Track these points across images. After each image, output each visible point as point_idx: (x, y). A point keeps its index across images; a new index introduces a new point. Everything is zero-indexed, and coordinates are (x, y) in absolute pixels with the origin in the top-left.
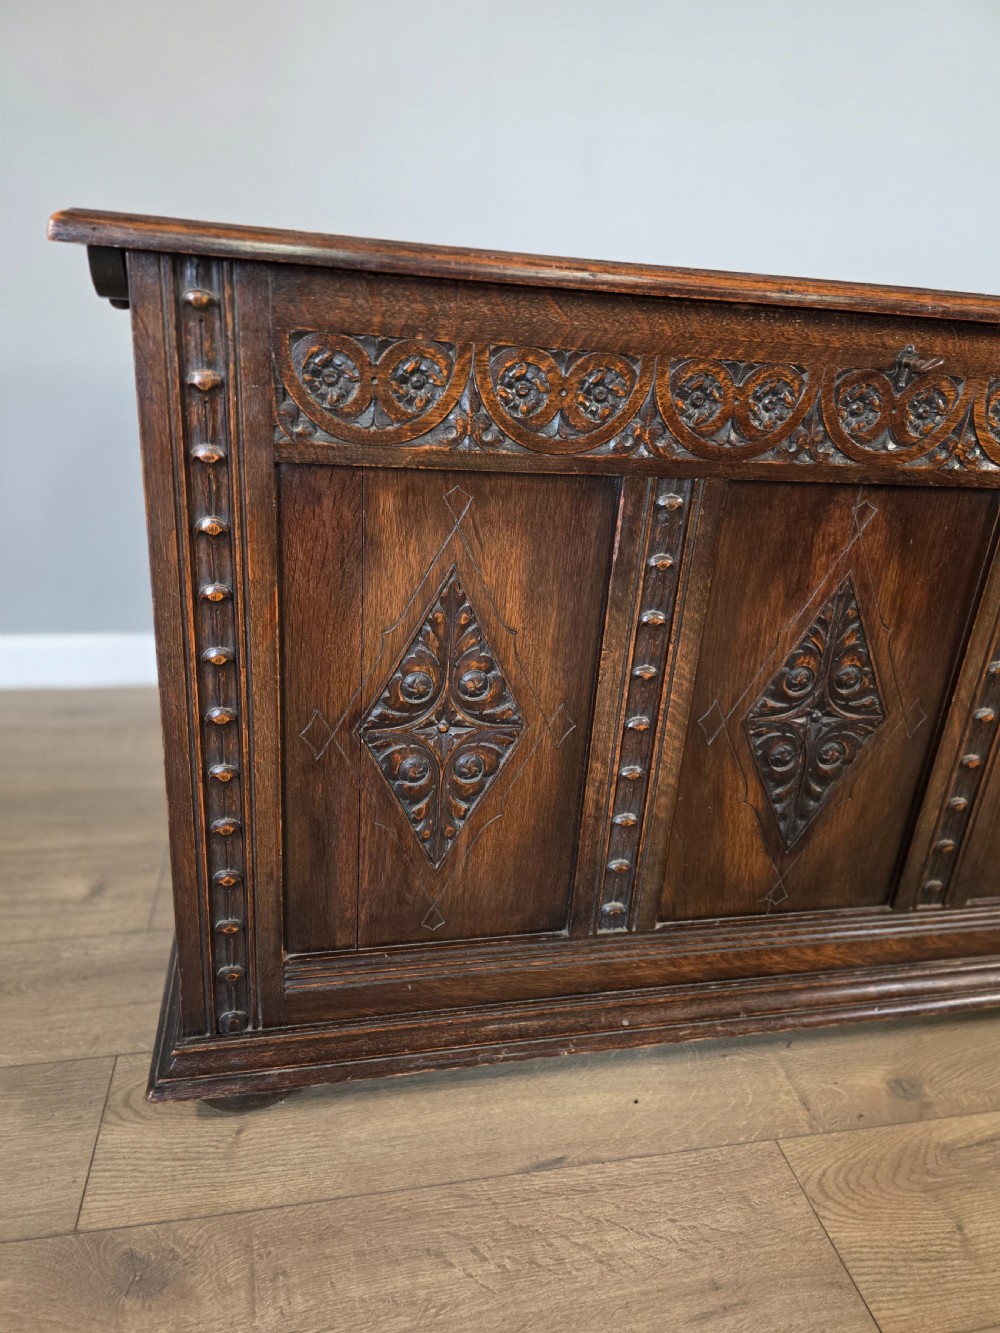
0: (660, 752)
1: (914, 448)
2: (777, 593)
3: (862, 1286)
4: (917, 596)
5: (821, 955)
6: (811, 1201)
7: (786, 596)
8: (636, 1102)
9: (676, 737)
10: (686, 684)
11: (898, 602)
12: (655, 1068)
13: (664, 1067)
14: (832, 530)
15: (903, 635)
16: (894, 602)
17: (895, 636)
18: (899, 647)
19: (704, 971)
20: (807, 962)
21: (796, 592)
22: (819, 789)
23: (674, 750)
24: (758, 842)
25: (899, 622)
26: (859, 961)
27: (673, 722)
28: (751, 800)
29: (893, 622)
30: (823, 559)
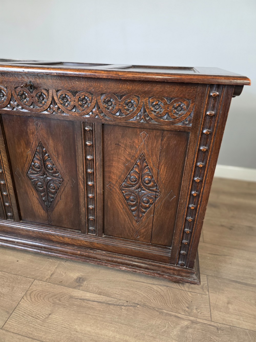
0: (6, 179)
1: (42, 108)
2: (23, 143)
3: (12, 315)
4: (60, 149)
5: (65, 239)
6: (26, 294)
7: (25, 144)
8: (18, 261)
9: (8, 176)
10: (6, 163)
11: (56, 149)
12: (30, 256)
13: (32, 256)
14: (31, 128)
15: (60, 158)
16: (54, 149)
17: (58, 158)
18: (60, 161)
19: (35, 235)
20: (61, 240)
21: (28, 144)
22: (53, 196)
23: (9, 179)
24: (40, 206)
25: (58, 155)
26: (76, 244)
27: (7, 172)
28: (35, 195)
29: (56, 154)
30: (31, 135)
